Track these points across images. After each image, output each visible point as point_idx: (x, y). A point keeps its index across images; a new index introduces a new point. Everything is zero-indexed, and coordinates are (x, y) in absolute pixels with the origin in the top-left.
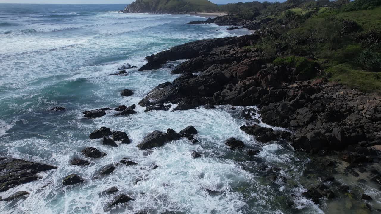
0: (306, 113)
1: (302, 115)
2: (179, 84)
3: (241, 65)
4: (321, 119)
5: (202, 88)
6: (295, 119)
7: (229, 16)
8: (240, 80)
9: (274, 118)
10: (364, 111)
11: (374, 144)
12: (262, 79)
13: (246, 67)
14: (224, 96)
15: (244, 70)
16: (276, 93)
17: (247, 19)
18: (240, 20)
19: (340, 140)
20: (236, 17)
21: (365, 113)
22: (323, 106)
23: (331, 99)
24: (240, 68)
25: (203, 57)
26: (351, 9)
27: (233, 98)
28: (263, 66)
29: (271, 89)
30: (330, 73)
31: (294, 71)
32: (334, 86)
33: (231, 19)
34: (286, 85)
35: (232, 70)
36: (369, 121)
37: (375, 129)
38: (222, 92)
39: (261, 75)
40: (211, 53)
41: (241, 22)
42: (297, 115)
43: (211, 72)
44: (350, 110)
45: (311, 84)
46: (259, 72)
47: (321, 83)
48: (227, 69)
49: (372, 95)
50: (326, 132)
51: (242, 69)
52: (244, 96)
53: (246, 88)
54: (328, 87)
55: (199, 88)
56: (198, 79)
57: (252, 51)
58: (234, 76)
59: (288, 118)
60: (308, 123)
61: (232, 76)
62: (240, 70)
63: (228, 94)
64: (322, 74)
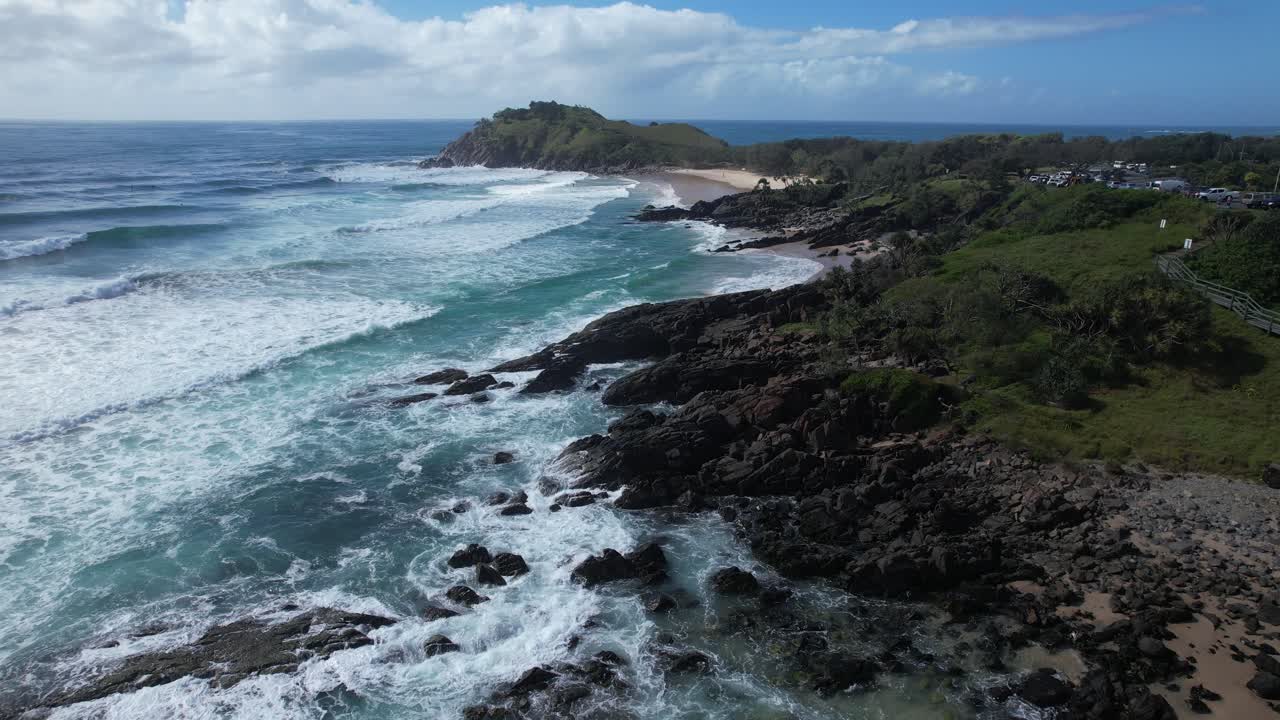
0: (893, 515)
1: (884, 516)
2: (622, 443)
3: (765, 396)
4: (924, 527)
5: (675, 452)
6: (870, 526)
7: (758, 195)
8: (763, 430)
9: (824, 526)
10: (1018, 509)
11: (1016, 579)
12: (810, 431)
13: (775, 399)
14: (723, 473)
15: (771, 408)
16: (840, 465)
17: (810, 205)
18: (792, 208)
19: (944, 570)
20: (777, 198)
21: (1019, 513)
22: (935, 496)
23: (961, 479)
24: (762, 402)
25: (679, 360)
26: (1057, 226)
27: (742, 478)
28: (815, 396)
29: (829, 455)
30: (974, 413)
31: (886, 410)
32: (977, 445)
33: (763, 204)
34: (867, 443)
35: (745, 407)
36: (1024, 529)
37: (1026, 547)
38: (720, 462)
39: (807, 423)
40: (699, 342)
41: (792, 215)
42: (876, 518)
43: (695, 413)
44: (993, 506)
45: (924, 443)
46: (805, 414)
47: (949, 438)
48: (731, 403)
49: (1051, 469)
50: (916, 557)
51: (766, 405)
52: (767, 473)
53: (772, 452)
54: (962, 447)
55: (668, 453)
56: (667, 431)
57: (803, 340)
58: (750, 421)
59: (855, 524)
60: (895, 535)
61: (744, 422)
62: (762, 408)
63: (731, 469)
64: (956, 414)
